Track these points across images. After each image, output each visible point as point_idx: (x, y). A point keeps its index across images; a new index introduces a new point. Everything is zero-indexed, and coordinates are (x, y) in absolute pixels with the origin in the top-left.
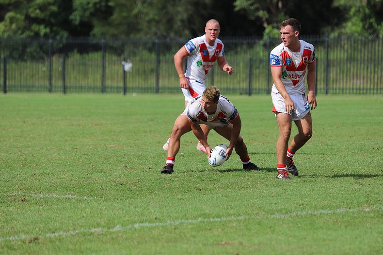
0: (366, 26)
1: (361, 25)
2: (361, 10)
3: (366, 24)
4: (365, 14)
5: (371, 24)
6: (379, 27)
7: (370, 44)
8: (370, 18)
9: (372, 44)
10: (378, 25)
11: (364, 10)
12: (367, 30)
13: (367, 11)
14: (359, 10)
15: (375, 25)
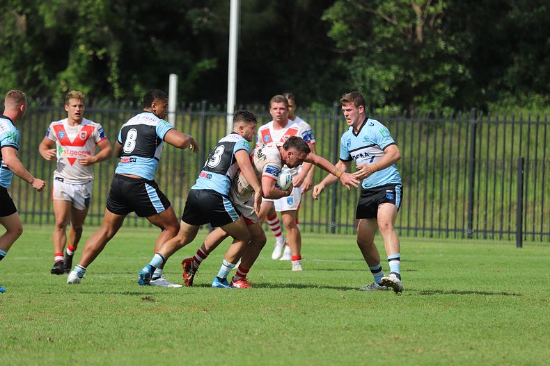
0: (26, 81)
1: (14, 76)
2: (14, 44)
3: (24, 75)
4: (22, 54)
5: (35, 75)
6: (53, 83)
7: (34, 117)
8: (34, 63)
9: (38, 118)
10: (50, 79)
11: (21, 46)
12: (26, 88)
13: (27, 48)
14: (10, 45)
15: (44, 78)
